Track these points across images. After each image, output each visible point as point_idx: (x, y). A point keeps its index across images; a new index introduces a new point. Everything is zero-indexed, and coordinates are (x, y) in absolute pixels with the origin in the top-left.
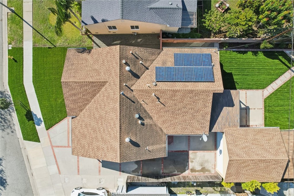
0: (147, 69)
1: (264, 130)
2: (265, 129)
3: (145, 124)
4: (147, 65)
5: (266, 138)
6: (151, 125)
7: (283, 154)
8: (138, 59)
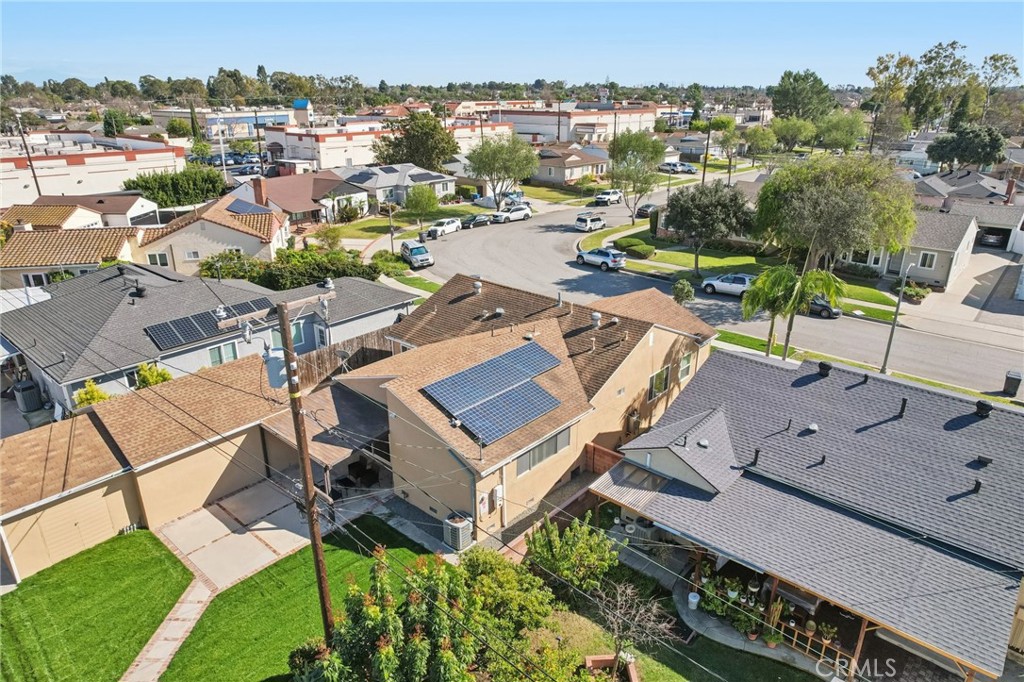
0: (571, 356)
3: (475, 322)
4: (579, 358)
6: (462, 330)
8: (604, 347)
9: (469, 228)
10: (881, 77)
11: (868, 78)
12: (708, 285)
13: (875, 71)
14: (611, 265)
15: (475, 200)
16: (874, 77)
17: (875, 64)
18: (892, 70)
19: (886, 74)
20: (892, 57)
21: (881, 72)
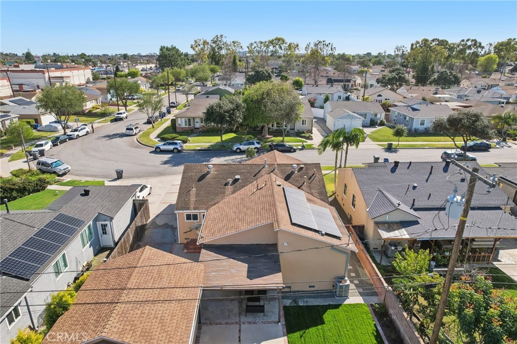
0: (299, 188)
1: (188, 325)
2: (189, 327)
3: (227, 187)
5: (169, 318)
6: (224, 193)
7: (120, 330)
8: (309, 179)
9: (57, 145)
10: (197, 49)
11: (192, 49)
12: (237, 149)
13: (194, 46)
14: (180, 149)
15: (38, 128)
16: (194, 49)
17: (193, 43)
18: (202, 46)
19: (199, 48)
20: (200, 40)
21: (196, 46)
